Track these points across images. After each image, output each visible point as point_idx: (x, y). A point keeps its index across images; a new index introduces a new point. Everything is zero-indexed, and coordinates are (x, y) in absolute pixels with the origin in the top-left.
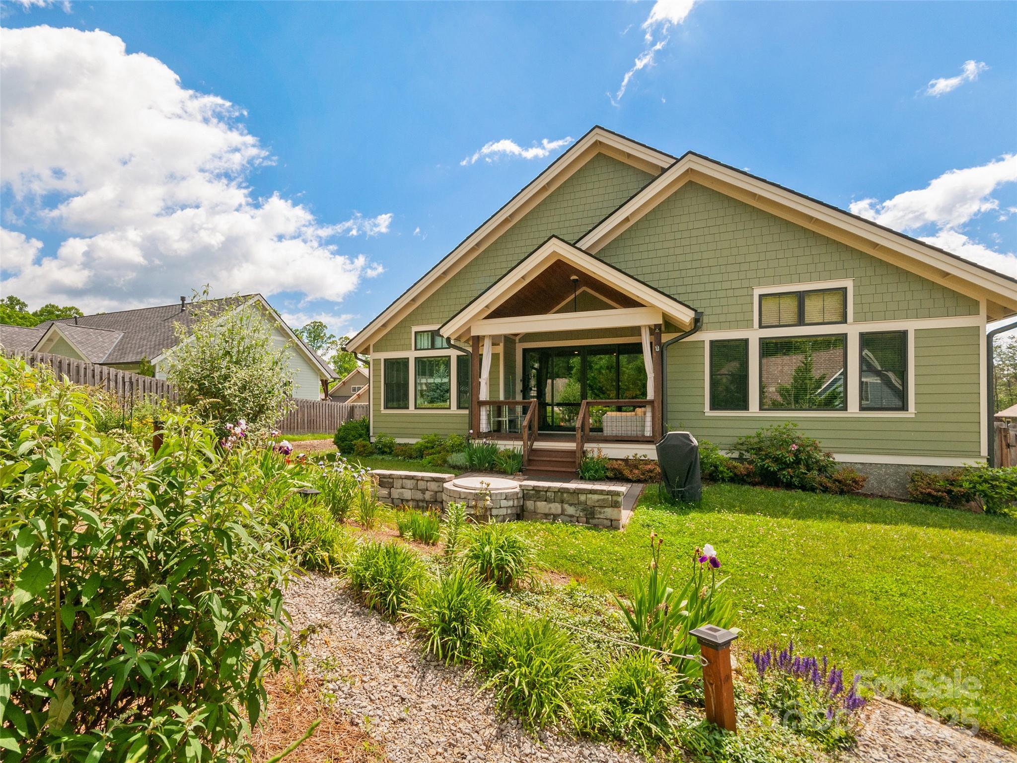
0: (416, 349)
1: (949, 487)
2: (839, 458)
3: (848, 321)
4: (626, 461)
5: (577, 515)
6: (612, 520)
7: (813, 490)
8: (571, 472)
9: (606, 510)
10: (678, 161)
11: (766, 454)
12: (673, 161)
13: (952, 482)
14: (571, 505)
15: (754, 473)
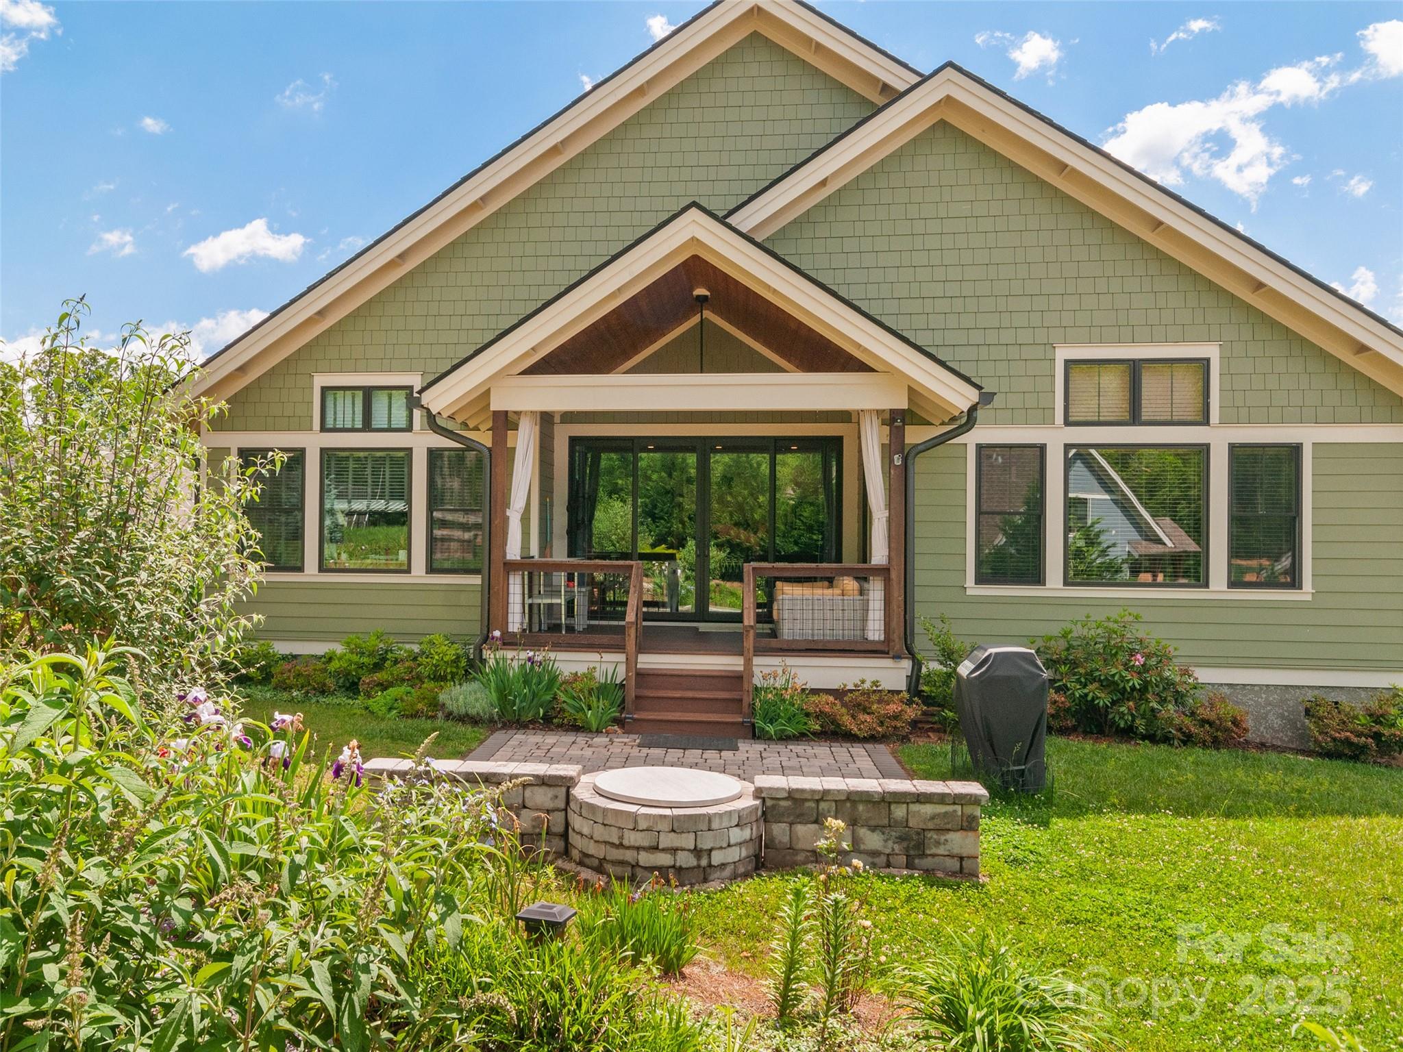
0: (323, 429)
1: (1377, 728)
2: (1204, 675)
3: (1211, 422)
4: (838, 694)
5: (888, 851)
6: (962, 859)
7: (1167, 739)
8: (733, 724)
9: (951, 836)
10: (925, 79)
11: (1087, 674)
12: (916, 79)
13: (1377, 718)
14: (873, 829)
15: (1068, 710)
